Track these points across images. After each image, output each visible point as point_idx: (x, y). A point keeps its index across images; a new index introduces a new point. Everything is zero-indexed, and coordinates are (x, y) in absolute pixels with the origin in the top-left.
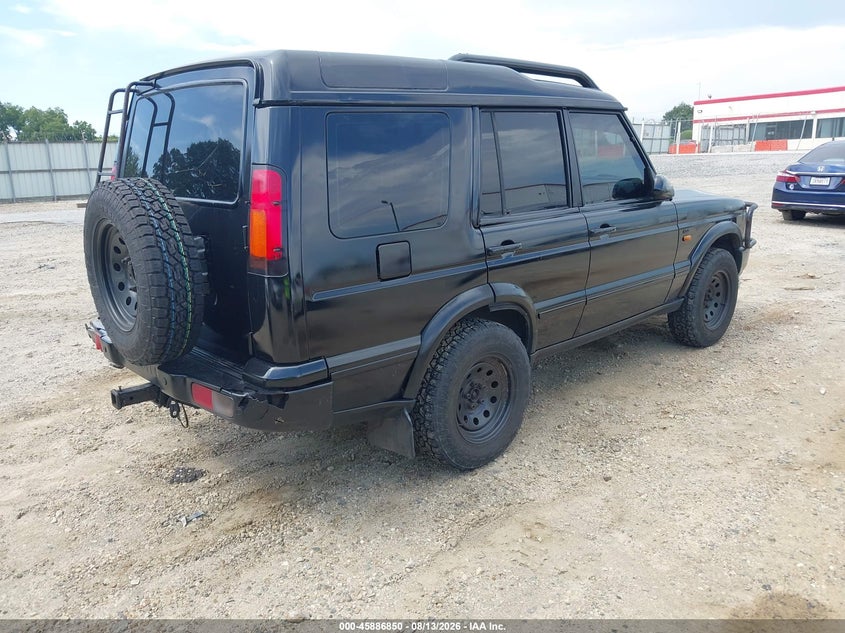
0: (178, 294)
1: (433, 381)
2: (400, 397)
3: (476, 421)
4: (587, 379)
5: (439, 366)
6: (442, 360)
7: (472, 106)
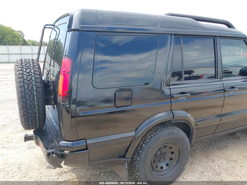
0: (31, 106)
1: (140, 151)
2: (124, 157)
3: (162, 168)
4: (220, 149)
5: (144, 145)
6: (145, 142)
7: (171, 34)
